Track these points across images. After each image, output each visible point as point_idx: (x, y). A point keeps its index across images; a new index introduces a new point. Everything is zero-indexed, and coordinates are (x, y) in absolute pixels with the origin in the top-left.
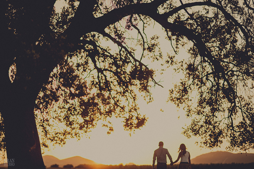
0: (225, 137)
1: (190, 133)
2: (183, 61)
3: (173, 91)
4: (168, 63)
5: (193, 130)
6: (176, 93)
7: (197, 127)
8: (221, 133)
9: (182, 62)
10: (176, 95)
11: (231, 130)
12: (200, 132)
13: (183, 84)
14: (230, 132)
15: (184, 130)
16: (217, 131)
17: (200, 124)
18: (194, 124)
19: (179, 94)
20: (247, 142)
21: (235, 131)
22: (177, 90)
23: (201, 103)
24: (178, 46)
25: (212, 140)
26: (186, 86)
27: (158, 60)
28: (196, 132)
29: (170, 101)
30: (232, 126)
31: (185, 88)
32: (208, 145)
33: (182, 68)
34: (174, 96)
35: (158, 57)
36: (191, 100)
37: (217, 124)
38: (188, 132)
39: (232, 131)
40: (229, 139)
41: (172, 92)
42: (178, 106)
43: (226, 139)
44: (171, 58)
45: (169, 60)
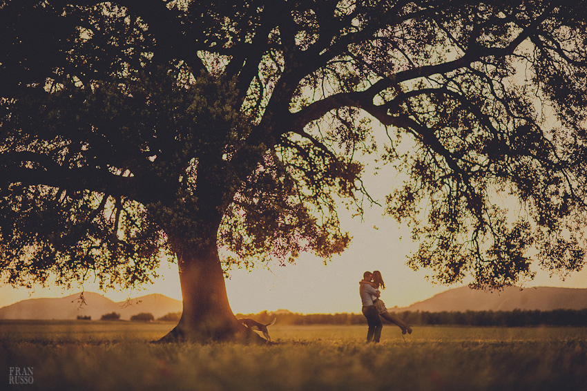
0: (468, 268)
1: (418, 263)
2: (406, 153)
3: (391, 197)
4: (385, 159)
5: (422, 259)
6: (397, 201)
7: (427, 255)
8: (462, 262)
9: (406, 155)
10: (396, 203)
11: (477, 258)
12: (432, 262)
13: (407, 189)
14: (474, 262)
15: (409, 259)
16: (457, 259)
17: (432, 250)
18: (423, 249)
19: (400, 203)
20: (500, 276)
21: (483, 261)
22: (398, 196)
23: (434, 215)
24: (400, 134)
25: (450, 272)
26: (411, 192)
27: (370, 153)
28: (426, 261)
29: (387, 214)
30: (478, 253)
31: (410, 195)
32: (444, 280)
33: (405, 164)
34: (392, 204)
35: (370, 150)
36: (418, 212)
37: (458, 249)
38: (415, 263)
39: (478, 260)
40: (474, 272)
41: (390, 199)
42: (399, 220)
43: (469, 272)
44: (390, 152)
45: (387, 153)
